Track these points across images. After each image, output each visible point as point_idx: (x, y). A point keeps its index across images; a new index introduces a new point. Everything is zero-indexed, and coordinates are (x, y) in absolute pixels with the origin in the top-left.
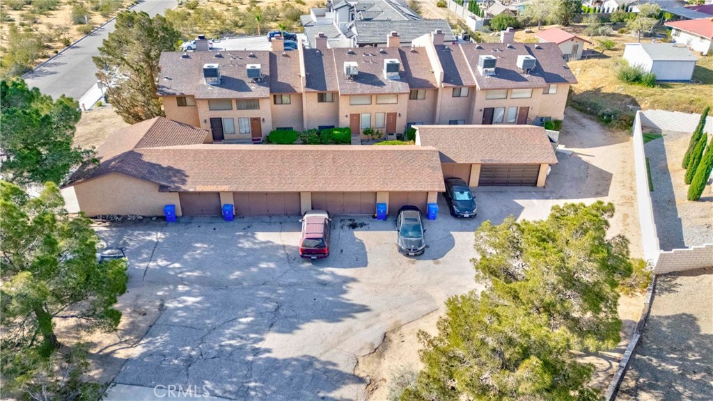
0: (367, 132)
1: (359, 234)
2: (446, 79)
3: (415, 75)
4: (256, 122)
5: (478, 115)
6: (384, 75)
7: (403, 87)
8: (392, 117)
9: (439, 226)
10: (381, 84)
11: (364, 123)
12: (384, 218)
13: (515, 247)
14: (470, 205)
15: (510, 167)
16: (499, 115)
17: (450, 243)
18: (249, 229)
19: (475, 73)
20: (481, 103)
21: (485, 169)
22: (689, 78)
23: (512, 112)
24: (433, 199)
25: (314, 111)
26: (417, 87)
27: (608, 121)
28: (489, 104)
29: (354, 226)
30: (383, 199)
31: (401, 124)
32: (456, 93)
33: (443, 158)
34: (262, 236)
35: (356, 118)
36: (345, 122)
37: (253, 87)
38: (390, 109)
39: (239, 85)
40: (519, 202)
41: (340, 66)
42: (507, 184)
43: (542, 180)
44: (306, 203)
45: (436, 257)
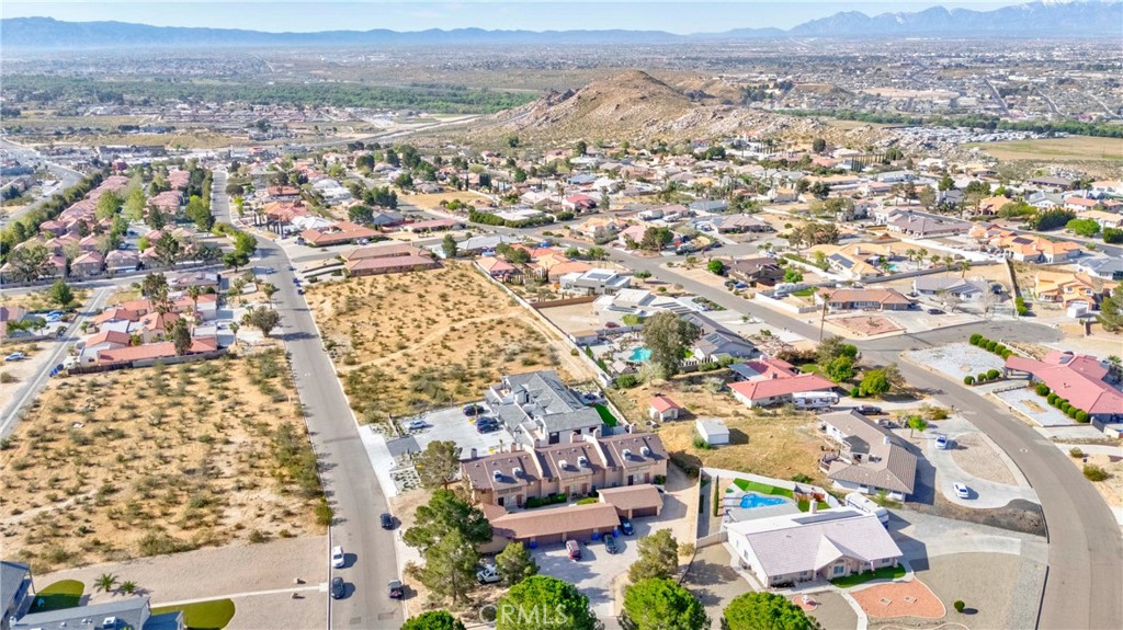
0: (574, 495)
1: (589, 547)
2: (609, 465)
3: (593, 463)
4: (519, 497)
5: (626, 480)
6: (579, 465)
7: (589, 471)
8: (585, 486)
9: (620, 540)
10: (577, 470)
11: (572, 491)
12: (596, 539)
13: (648, 544)
14: (630, 529)
15: (644, 509)
16: (635, 480)
17: (626, 547)
18: (544, 551)
19: (622, 459)
20: (626, 474)
21: (634, 511)
22: (727, 441)
23: (642, 477)
24: (616, 528)
25: (547, 487)
26: (596, 468)
27: (689, 473)
28: (631, 474)
29: (586, 544)
30: (596, 531)
31: (589, 489)
32: (614, 470)
33: (617, 508)
34: (549, 554)
35: (567, 488)
36: (562, 491)
37: (518, 480)
38: (584, 482)
39: (512, 481)
40: (650, 524)
41: (557, 463)
42: (644, 516)
43: (658, 512)
44: (564, 537)
45: (622, 552)
